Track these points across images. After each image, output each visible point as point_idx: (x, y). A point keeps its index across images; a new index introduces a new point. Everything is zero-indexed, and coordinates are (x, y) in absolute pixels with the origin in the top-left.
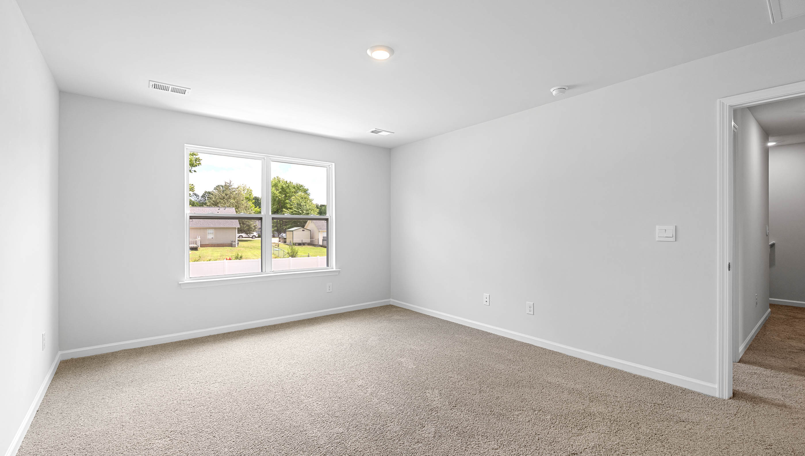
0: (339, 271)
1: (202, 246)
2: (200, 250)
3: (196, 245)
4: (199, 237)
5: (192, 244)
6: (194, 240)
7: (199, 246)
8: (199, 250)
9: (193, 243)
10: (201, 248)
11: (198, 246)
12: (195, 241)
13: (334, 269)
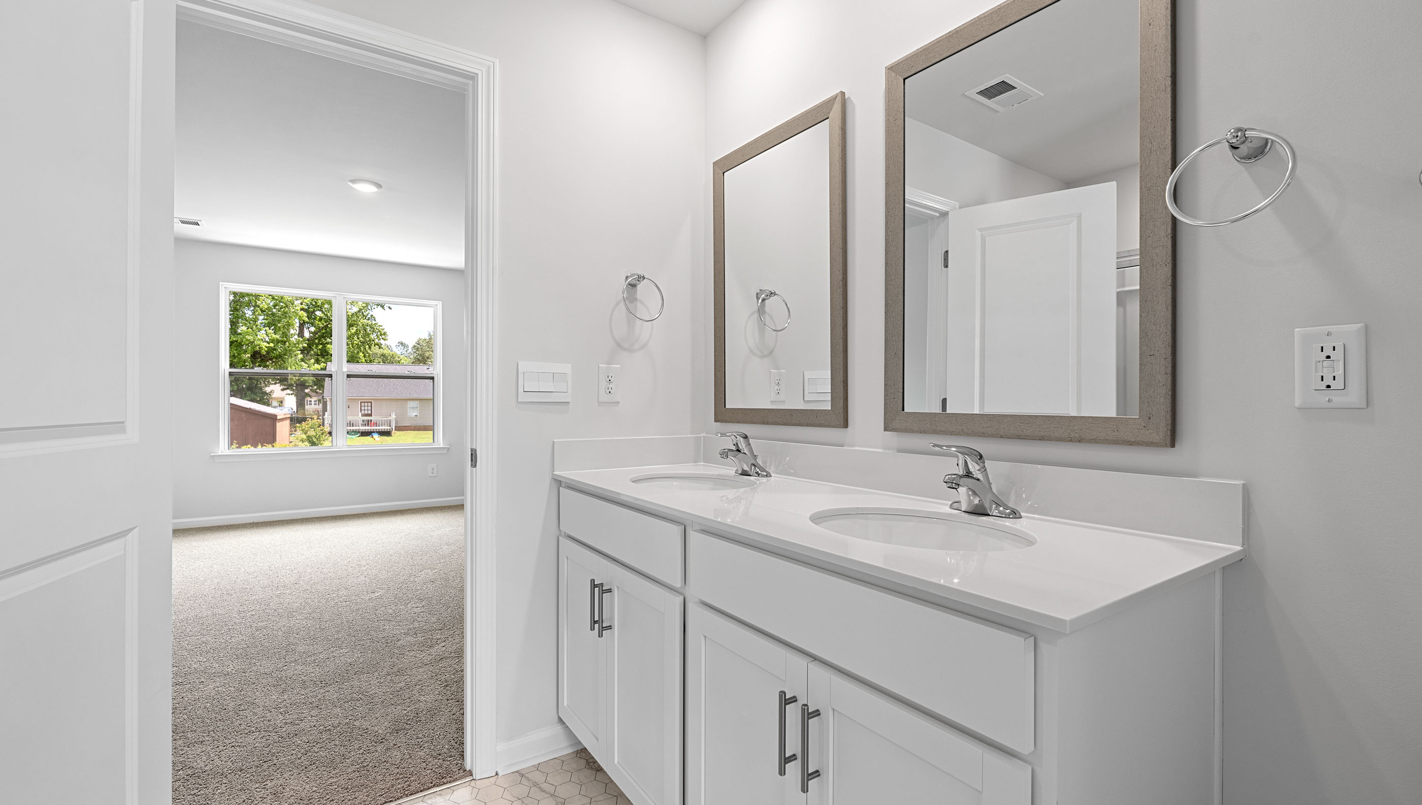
0: (448, 448)
1: (398, 428)
2: (396, 435)
3: (389, 428)
4: (394, 413)
5: (382, 426)
6: (384, 419)
7: (394, 429)
8: (393, 435)
9: (385, 425)
10: (397, 432)
11: (392, 429)
12: (387, 420)
13: (442, 446)
